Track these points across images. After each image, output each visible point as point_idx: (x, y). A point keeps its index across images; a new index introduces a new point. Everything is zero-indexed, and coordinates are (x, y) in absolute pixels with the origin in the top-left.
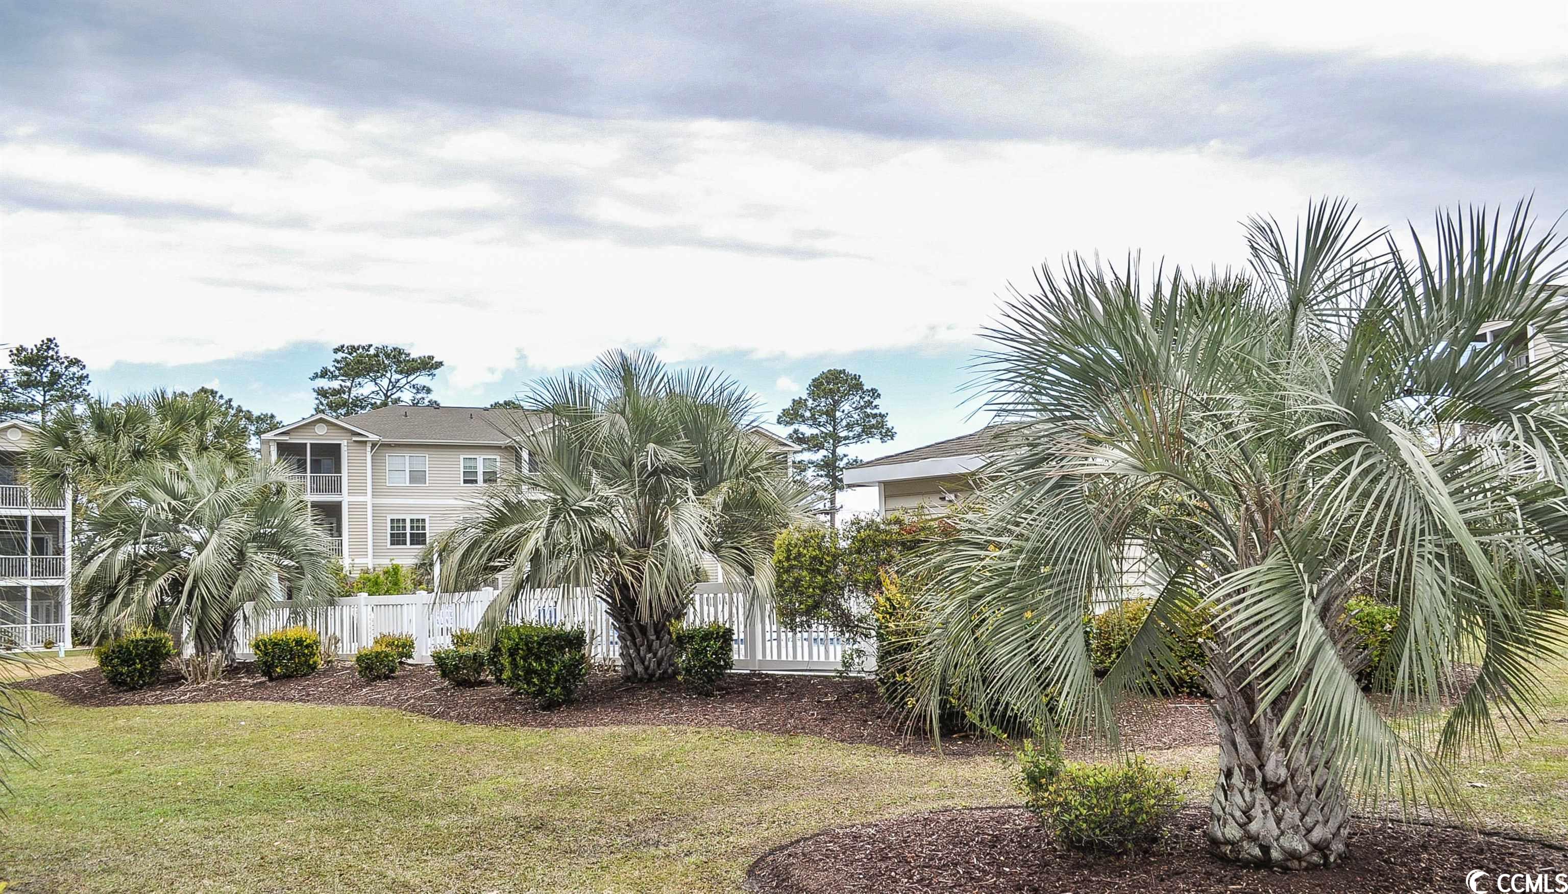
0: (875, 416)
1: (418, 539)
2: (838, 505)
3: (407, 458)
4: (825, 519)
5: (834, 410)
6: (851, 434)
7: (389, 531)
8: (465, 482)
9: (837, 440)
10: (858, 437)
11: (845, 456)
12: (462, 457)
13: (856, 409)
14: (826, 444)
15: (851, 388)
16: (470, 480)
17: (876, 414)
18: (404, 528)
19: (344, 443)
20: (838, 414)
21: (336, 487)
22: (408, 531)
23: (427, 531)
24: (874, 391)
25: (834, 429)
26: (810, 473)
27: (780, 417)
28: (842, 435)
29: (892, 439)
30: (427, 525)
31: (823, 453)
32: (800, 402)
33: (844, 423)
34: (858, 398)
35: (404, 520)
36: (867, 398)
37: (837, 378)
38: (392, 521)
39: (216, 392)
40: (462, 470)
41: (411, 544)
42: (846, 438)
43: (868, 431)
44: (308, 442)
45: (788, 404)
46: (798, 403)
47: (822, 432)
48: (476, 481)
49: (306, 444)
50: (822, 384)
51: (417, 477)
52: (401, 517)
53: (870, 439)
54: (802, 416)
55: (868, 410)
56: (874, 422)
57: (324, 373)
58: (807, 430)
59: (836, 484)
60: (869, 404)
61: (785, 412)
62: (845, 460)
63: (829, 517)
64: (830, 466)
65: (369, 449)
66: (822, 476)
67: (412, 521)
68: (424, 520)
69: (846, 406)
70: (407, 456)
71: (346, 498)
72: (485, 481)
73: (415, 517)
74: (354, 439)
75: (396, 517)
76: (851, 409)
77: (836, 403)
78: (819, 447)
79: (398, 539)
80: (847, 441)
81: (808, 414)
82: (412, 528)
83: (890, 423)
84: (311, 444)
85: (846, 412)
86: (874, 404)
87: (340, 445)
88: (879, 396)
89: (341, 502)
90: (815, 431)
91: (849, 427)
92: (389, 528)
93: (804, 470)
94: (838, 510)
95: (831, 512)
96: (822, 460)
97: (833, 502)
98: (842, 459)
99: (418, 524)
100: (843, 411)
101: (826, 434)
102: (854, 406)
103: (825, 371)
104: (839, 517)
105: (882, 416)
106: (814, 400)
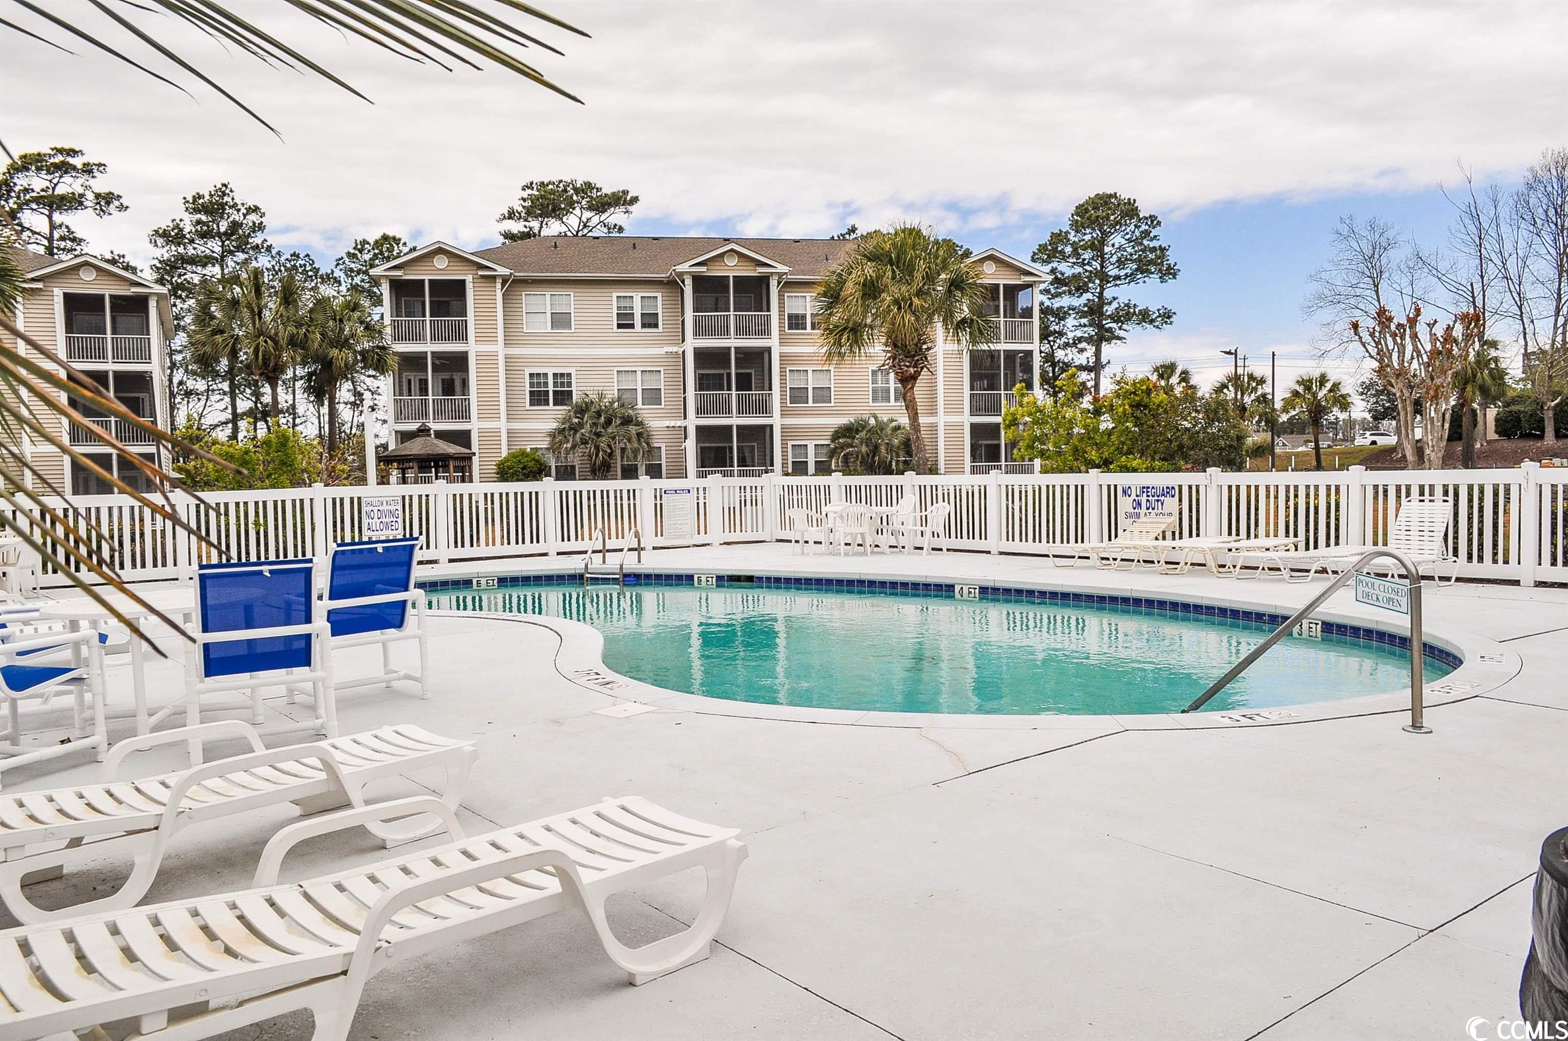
0: (1153, 250)
1: (563, 397)
2: (1104, 360)
3: (548, 297)
4: (1089, 377)
5: (1103, 242)
6: (1122, 273)
7: (528, 389)
8: (620, 326)
9: (1104, 278)
10: (1131, 278)
11: (1115, 299)
12: (615, 295)
13: (1129, 241)
14: (1090, 285)
15: (1124, 215)
16: (625, 321)
17: (1155, 248)
18: (546, 384)
19: (469, 279)
20: (1107, 249)
21: (461, 334)
22: (551, 388)
23: (574, 388)
24: (1152, 218)
25: (1102, 267)
26: (1071, 322)
27: (1035, 254)
28: (1113, 273)
29: (1174, 278)
30: (573, 381)
31: (1088, 296)
32: (1060, 235)
33: (1114, 259)
34: (1132, 227)
35: (546, 375)
36: (1144, 227)
37: (1106, 203)
38: (531, 375)
39: (400, 240)
40: (615, 311)
41: (554, 405)
42: (1118, 278)
43: (1143, 268)
44: (427, 278)
45: (1046, 239)
46: (1058, 238)
47: (1086, 271)
48: (632, 326)
49: (423, 280)
50: (1087, 211)
51: (560, 320)
52: (541, 371)
53: (1146, 279)
54: (1062, 252)
55: (1146, 242)
56: (1152, 256)
57: (511, 215)
58: (1067, 269)
59: (1103, 336)
60: (1146, 233)
61: (1042, 248)
62: (1115, 305)
63: (1093, 375)
64: (1094, 311)
65: (499, 286)
66: (1085, 326)
67: (555, 375)
68: (569, 375)
69: (1117, 239)
70: (548, 294)
71: (472, 347)
72: (644, 326)
73: (559, 371)
74: (481, 273)
75: (535, 371)
76: (1123, 241)
77: (1105, 235)
78: (1082, 289)
79: (538, 398)
80: (1118, 282)
81: (1069, 249)
82: (555, 384)
83: (1172, 258)
84: (430, 280)
85: (1117, 246)
86: (1152, 235)
87: (464, 281)
88: (1159, 223)
89: (467, 353)
90: (1078, 270)
91: (1121, 263)
92: (527, 385)
93: (1063, 319)
94: (1103, 367)
95: (1096, 368)
96: (1085, 305)
97: (1098, 354)
98: (1110, 303)
99: (562, 378)
100: (1113, 245)
101: (1091, 272)
102: (1127, 237)
103: (1092, 196)
104: (1106, 374)
105: (1162, 249)
106: (1077, 232)
